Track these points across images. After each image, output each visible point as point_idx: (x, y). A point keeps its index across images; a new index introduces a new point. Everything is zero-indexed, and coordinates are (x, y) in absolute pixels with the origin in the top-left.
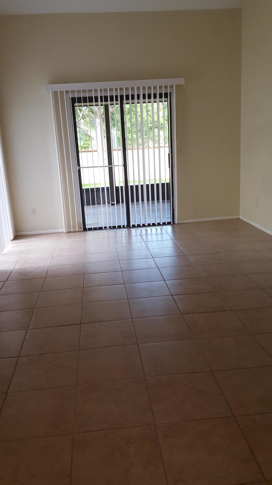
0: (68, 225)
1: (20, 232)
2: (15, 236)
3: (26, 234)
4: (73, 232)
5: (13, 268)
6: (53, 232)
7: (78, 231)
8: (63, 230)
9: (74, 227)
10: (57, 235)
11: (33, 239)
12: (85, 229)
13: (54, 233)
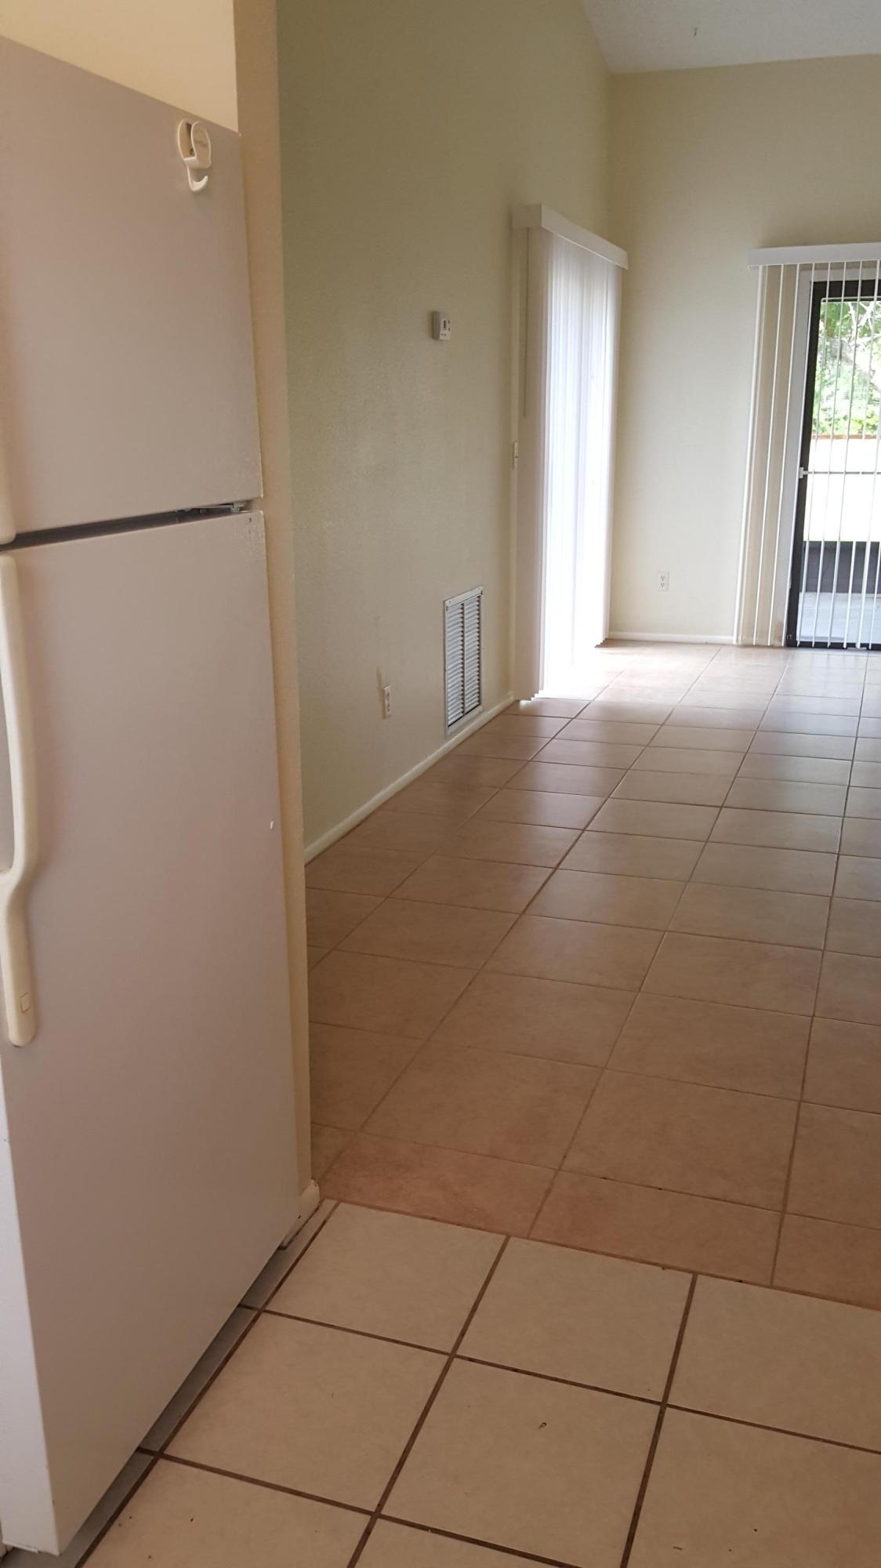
0: (748, 627)
1: (621, 631)
2: (606, 639)
3: (635, 638)
4: (758, 646)
5: (592, 699)
6: (705, 641)
7: (772, 647)
8: (730, 637)
9: (763, 633)
10: (711, 648)
11: (649, 650)
12: (791, 643)
13: (706, 643)
